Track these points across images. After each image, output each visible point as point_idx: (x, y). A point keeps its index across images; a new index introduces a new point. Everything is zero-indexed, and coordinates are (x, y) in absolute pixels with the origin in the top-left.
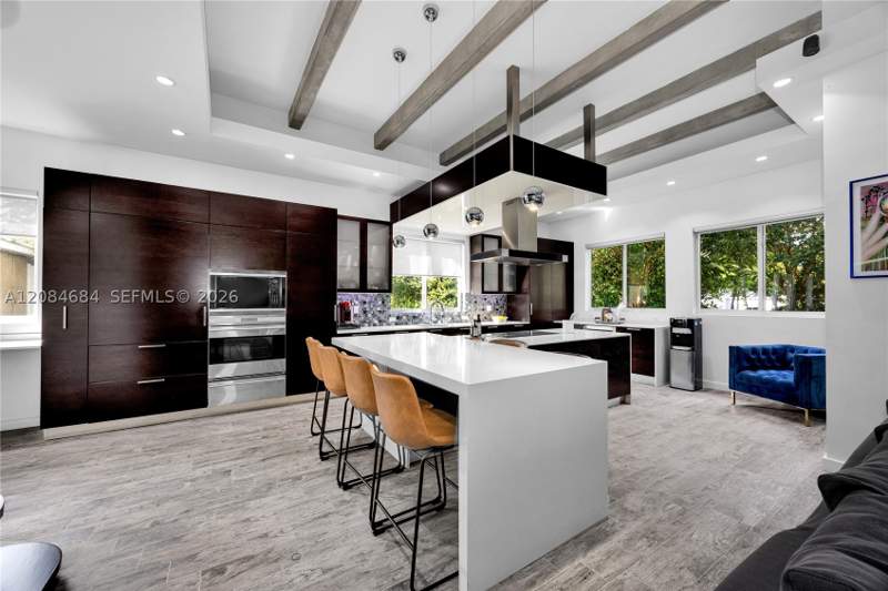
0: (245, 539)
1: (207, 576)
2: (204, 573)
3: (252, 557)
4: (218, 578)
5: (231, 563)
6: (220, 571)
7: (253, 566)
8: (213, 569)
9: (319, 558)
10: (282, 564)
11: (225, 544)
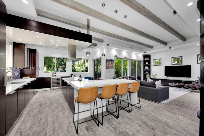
0: (143, 129)
1: (155, 130)
2: (155, 131)
3: (146, 125)
4: (154, 128)
5: (150, 128)
6: (153, 129)
7: (148, 124)
8: (153, 130)
9: (140, 117)
10: (144, 121)
11: (147, 131)
